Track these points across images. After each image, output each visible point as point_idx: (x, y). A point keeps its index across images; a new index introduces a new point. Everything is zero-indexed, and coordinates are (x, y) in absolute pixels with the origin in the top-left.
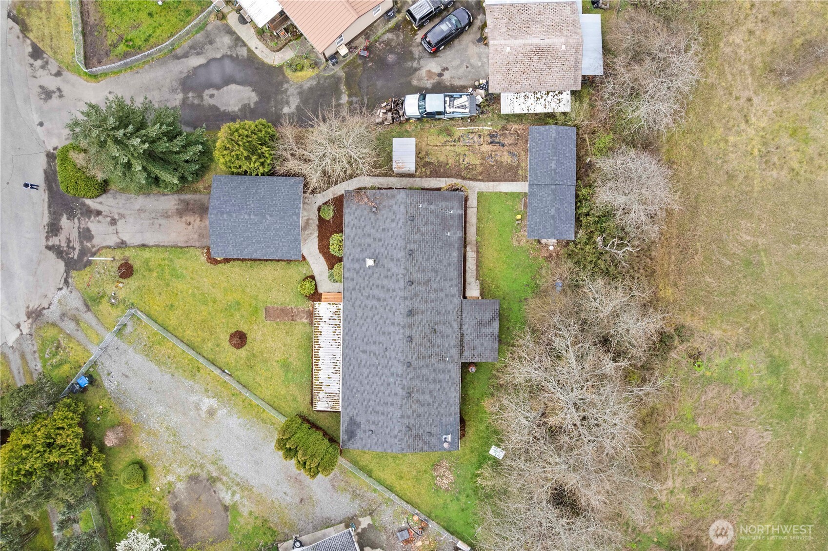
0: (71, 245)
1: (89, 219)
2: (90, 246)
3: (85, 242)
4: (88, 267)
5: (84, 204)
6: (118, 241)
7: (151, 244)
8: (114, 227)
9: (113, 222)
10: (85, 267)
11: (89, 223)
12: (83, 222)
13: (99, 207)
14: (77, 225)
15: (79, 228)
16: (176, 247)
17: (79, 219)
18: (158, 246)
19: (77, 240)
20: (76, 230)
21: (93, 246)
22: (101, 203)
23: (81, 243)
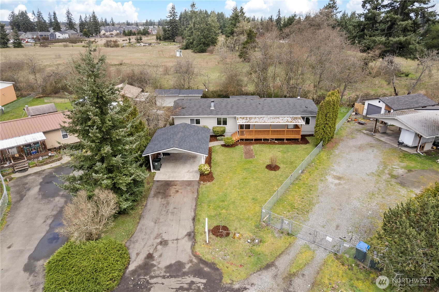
0: (186, 286)
1: (155, 266)
2: (190, 264)
3: (184, 270)
4: (218, 267)
5: (134, 272)
6: (186, 238)
7: (193, 214)
8: (170, 243)
9: (164, 243)
10: (218, 269)
11: (159, 266)
12: (157, 273)
13: (142, 257)
14: (160, 280)
15: (164, 277)
16: (197, 199)
17: (152, 277)
18: (195, 210)
19: (180, 279)
20: (166, 281)
21: (191, 261)
22: (138, 254)
23: (185, 274)
